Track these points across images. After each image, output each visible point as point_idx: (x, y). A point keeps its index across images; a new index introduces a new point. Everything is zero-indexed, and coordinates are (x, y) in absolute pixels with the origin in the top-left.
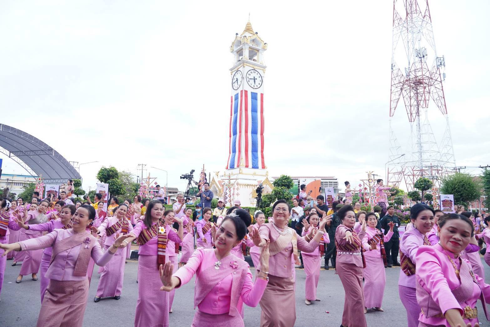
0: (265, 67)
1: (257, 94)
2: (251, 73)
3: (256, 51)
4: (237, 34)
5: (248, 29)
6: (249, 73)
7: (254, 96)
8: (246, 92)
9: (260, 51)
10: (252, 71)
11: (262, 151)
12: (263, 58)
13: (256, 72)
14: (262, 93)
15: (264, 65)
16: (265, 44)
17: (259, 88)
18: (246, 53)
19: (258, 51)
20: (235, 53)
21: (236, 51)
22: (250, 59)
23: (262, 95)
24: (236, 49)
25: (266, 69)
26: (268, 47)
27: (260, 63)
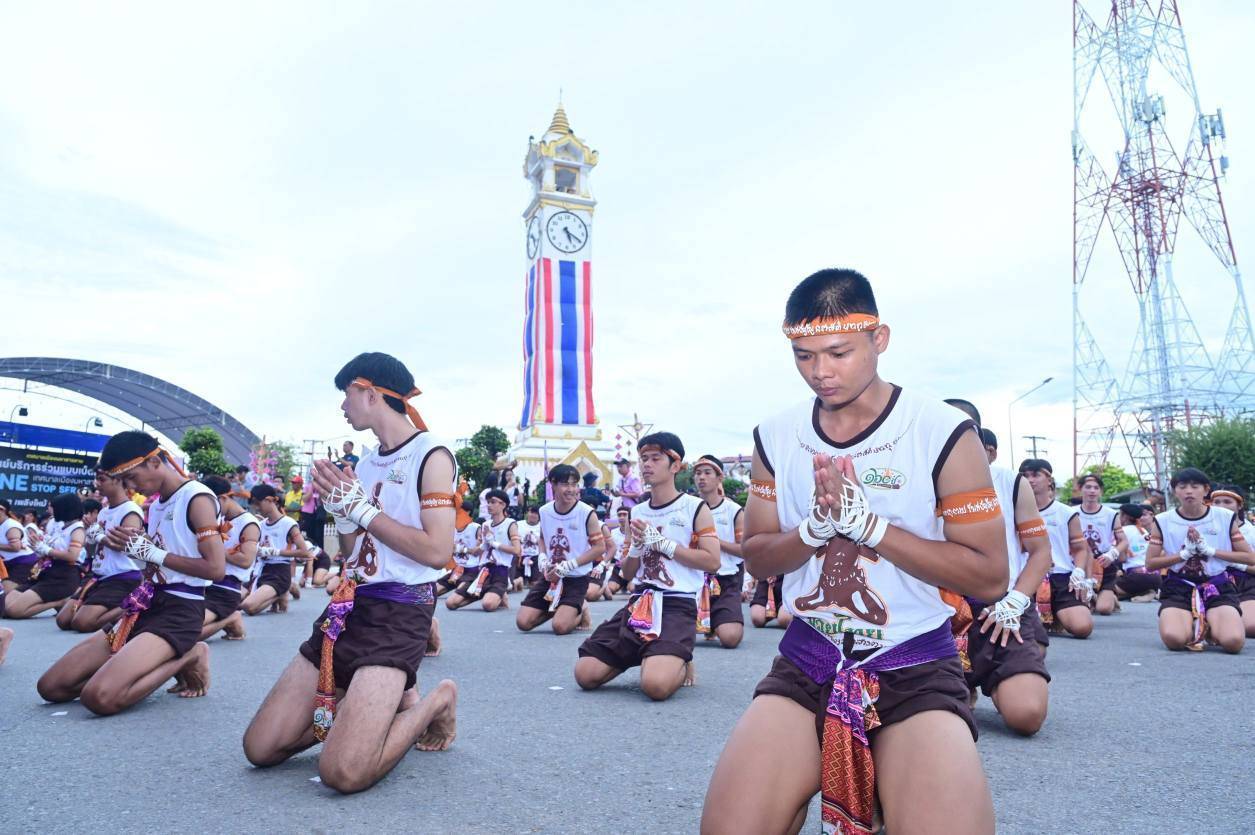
0: (593, 204)
1: (573, 264)
2: (560, 219)
3: (573, 171)
4: (531, 138)
5: (559, 124)
6: (555, 219)
7: (567, 269)
8: (547, 262)
9: (582, 169)
10: (563, 215)
11: (589, 387)
12: (589, 184)
13: (572, 217)
14: (587, 260)
15: (592, 200)
16: (594, 152)
17: (579, 249)
18: (549, 178)
19: (578, 168)
20: (532, 178)
21: (533, 175)
22: (557, 190)
23: (587, 266)
24: (531, 171)
25: (596, 207)
26: (601, 159)
27: (583, 197)
